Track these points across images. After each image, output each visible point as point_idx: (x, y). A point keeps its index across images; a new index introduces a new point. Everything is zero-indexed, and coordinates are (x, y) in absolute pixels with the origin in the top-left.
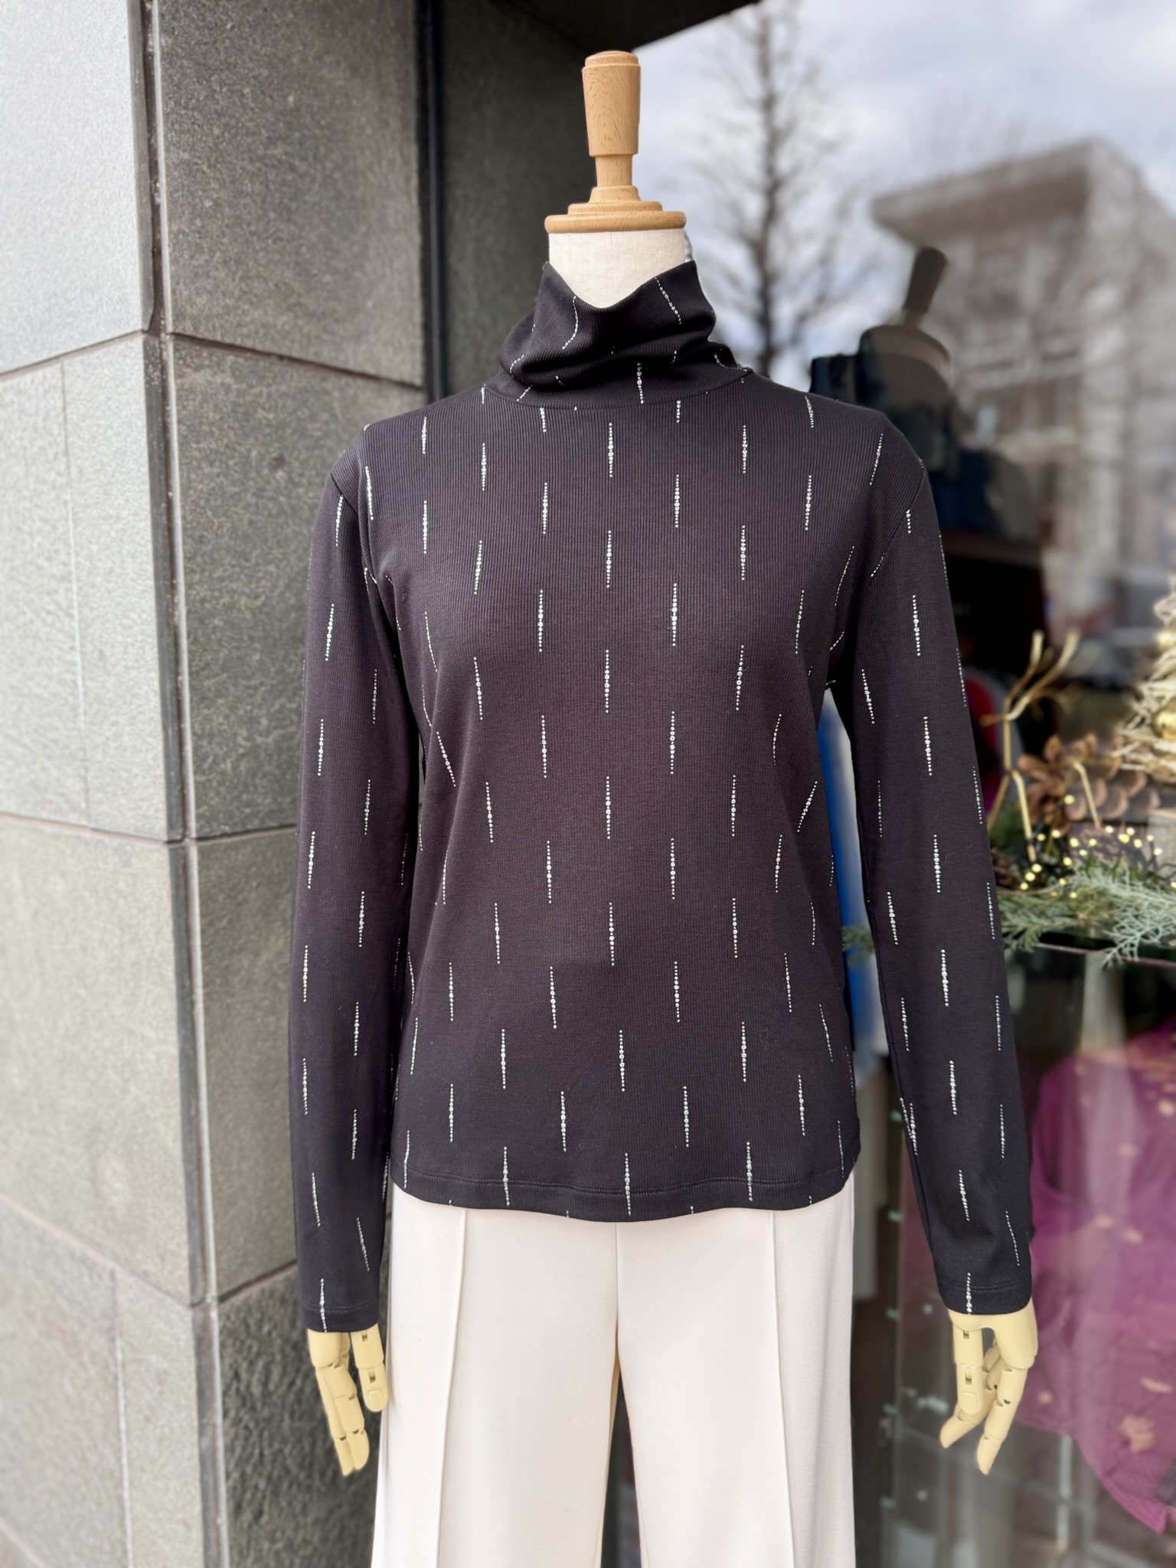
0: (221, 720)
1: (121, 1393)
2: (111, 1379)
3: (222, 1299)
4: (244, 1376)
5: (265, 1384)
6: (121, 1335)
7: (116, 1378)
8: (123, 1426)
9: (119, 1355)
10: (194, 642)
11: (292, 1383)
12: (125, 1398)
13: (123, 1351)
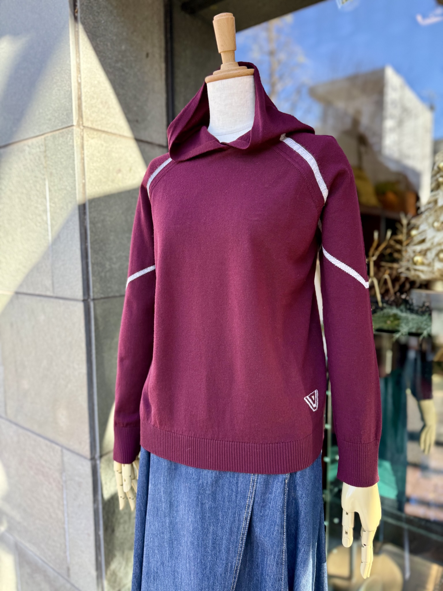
0: (100, 259)
2: (61, 487)
3: (102, 456)
6: (64, 471)
8: (65, 502)
10: (92, 232)
12: (66, 493)
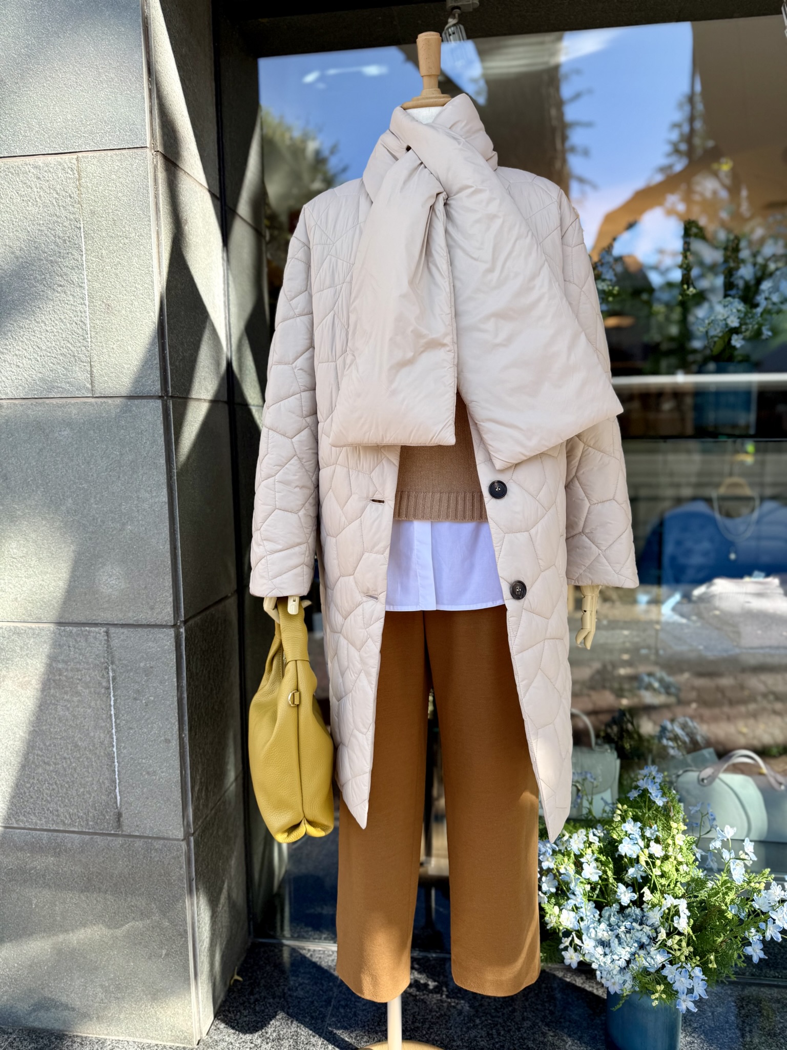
0: (175, 340)
1: (112, 694)
2: (103, 691)
3: (185, 622)
4: (191, 663)
5: (196, 668)
6: (113, 663)
7: (108, 688)
8: (112, 712)
9: (111, 674)
11: (203, 670)
12: (114, 696)
13: (114, 671)
